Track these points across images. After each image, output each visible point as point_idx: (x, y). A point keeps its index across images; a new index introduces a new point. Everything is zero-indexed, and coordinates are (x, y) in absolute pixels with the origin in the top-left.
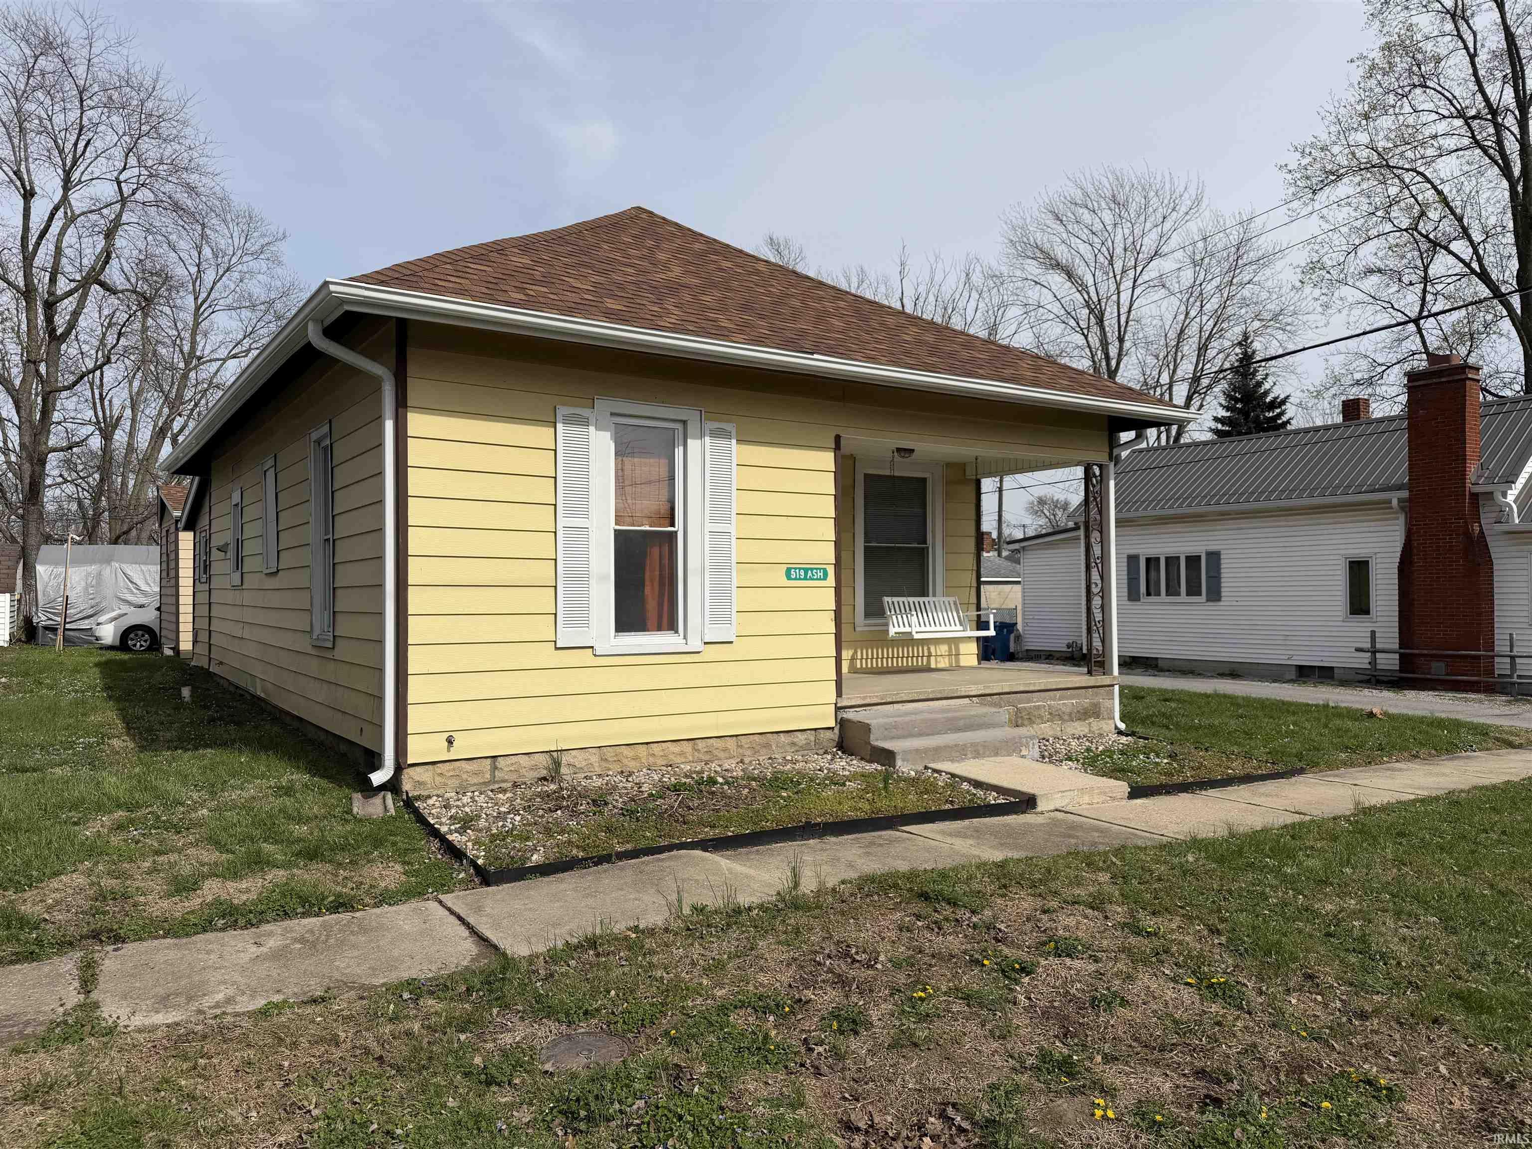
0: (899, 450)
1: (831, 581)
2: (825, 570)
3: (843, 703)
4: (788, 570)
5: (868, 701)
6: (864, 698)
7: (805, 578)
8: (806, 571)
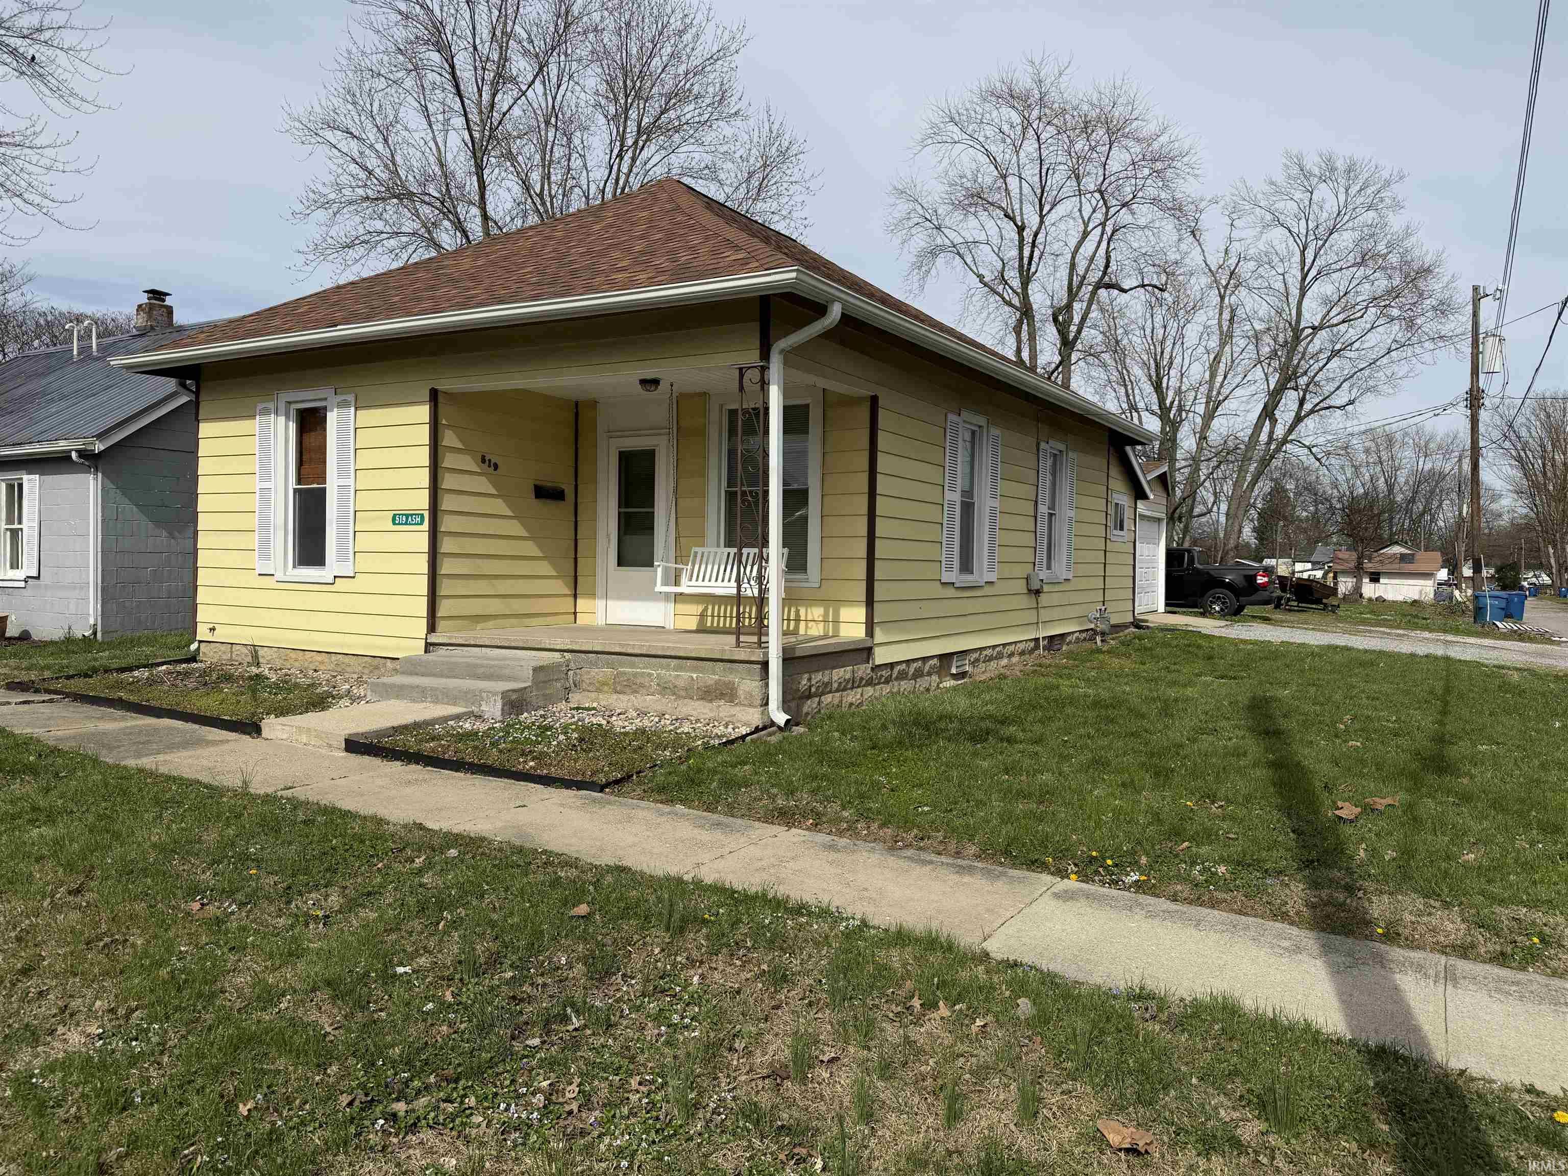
0: (643, 382)
1: (426, 526)
2: (422, 515)
3: (433, 639)
4: (395, 515)
5: (453, 641)
6: (450, 637)
7: (406, 524)
8: (407, 516)
